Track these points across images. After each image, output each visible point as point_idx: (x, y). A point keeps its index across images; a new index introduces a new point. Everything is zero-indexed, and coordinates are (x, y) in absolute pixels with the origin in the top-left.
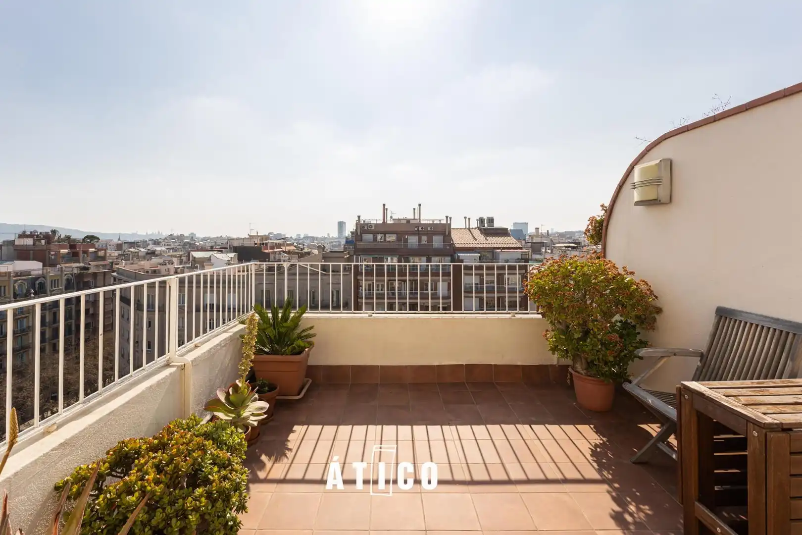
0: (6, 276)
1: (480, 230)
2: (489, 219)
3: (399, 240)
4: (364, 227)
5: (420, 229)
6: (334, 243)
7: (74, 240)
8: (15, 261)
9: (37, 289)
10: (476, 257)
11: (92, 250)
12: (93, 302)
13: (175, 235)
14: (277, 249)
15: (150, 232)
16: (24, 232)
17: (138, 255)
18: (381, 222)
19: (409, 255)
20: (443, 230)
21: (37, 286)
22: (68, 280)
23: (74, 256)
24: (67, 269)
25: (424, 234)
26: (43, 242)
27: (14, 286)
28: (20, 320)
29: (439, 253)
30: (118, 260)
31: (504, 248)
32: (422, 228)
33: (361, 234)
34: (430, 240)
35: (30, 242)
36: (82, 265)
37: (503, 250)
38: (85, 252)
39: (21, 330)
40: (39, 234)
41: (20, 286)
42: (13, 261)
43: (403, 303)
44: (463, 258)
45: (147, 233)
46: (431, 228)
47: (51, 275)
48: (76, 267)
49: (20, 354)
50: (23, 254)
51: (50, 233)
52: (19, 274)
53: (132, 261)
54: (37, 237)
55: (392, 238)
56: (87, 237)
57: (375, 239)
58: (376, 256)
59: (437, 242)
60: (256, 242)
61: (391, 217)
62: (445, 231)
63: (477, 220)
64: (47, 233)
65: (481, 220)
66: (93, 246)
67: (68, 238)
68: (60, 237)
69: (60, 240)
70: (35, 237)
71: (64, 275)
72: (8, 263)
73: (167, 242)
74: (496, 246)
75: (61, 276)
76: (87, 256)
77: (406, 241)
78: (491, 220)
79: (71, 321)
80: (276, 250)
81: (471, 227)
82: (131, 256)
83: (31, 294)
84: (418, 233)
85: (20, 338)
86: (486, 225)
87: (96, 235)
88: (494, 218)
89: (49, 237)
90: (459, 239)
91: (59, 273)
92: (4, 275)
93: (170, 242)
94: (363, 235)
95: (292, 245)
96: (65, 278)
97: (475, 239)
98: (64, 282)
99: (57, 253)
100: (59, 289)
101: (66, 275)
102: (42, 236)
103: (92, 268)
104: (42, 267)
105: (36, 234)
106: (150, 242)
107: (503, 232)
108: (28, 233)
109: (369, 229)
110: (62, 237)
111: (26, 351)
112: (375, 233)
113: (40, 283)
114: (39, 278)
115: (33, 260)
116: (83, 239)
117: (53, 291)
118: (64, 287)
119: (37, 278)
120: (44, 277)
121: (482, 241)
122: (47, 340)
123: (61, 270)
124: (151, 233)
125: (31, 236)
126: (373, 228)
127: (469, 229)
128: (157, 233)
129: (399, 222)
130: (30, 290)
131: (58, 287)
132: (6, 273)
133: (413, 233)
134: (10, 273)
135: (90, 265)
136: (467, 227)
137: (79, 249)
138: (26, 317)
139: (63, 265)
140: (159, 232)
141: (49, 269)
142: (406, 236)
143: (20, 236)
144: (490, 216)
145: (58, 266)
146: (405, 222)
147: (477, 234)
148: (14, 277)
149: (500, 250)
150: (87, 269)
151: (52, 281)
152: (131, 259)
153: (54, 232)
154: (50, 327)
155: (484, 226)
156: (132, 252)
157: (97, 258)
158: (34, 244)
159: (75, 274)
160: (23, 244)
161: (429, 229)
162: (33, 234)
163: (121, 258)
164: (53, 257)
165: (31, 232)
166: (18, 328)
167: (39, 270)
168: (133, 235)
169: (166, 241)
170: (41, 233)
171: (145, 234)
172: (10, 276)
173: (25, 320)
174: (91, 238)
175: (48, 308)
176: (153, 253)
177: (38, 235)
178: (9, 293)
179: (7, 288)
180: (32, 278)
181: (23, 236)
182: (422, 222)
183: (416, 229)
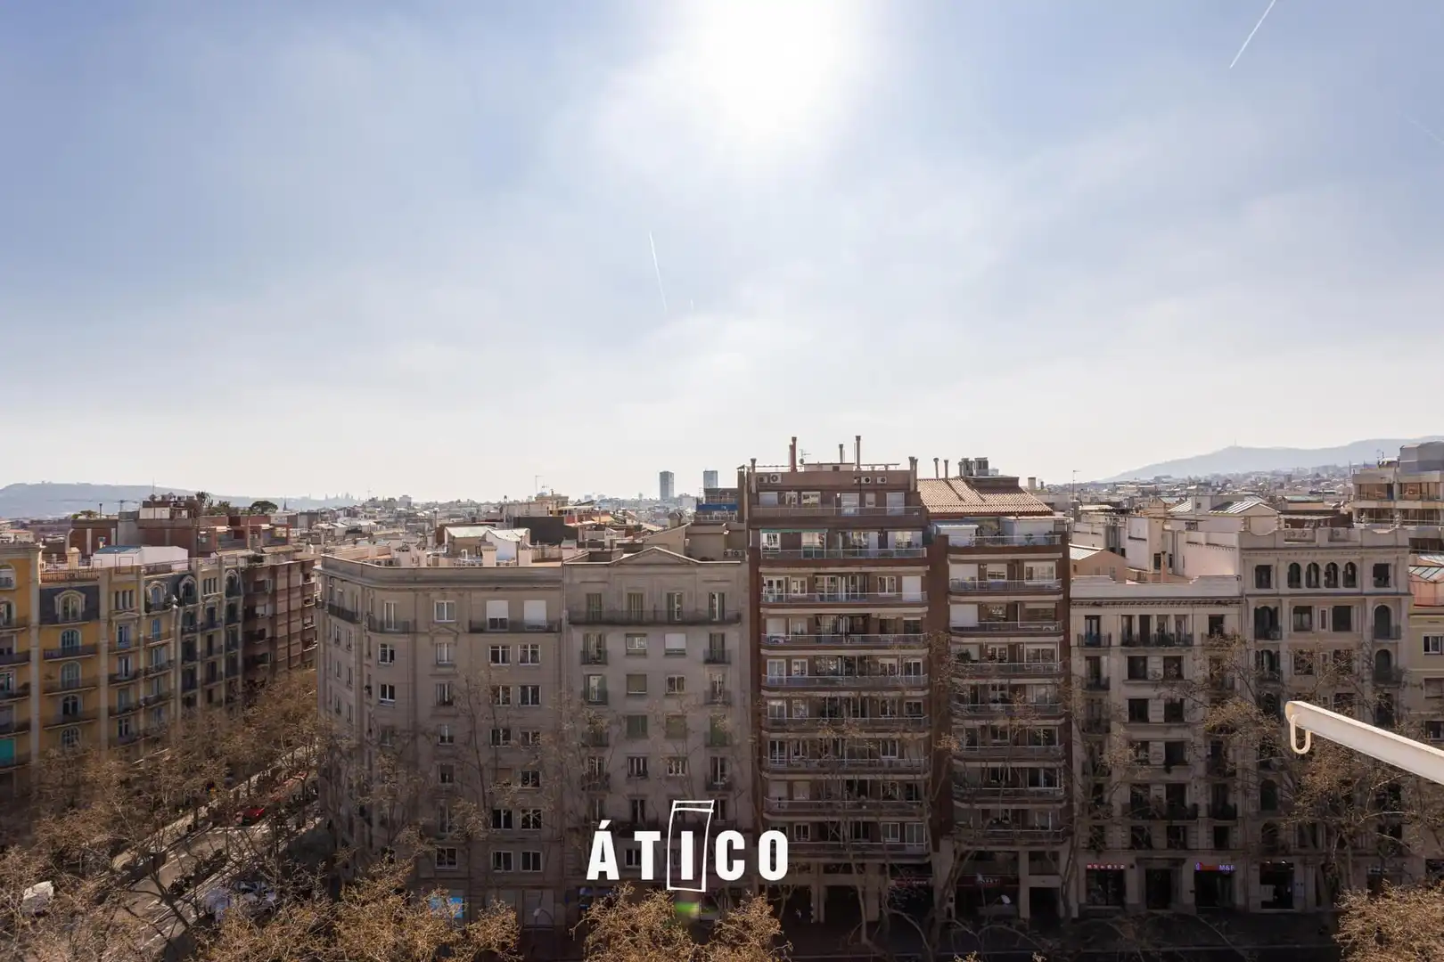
0: (132, 573)
1: (967, 482)
2: (980, 462)
3: (823, 501)
4: (762, 480)
5: (863, 481)
6: (658, 511)
7: (236, 509)
8: (142, 548)
9: (181, 596)
10: (971, 529)
11: (265, 526)
12: (271, 618)
13: (380, 499)
14: (586, 520)
15: (332, 496)
16: (153, 497)
17: (333, 535)
18: (787, 470)
19: (846, 528)
20: (905, 483)
21: (182, 590)
22: (231, 580)
23: (237, 537)
24: (228, 561)
25: (869, 491)
26: (185, 513)
27: (146, 593)
28: (156, 651)
29: (900, 523)
30: (301, 544)
31: (1021, 514)
32: (867, 480)
33: (758, 491)
34: (881, 501)
35: (164, 513)
36: (251, 553)
37: (1019, 518)
38: (256, 530)
39: (157, 667)
40: (176, 499)
41: (155, 590)
42: (140, 547)
43: (840, 615)
44: (946, 533)
45: (327, 497)
46: (883, 480)
47: (204, 570)
48: (242, 557)
49: (156, 710)
50: (152, 535)
51: (196, 499)
52: (153, 570)
53: (324, 546)
54: (174, 505)
55: (814, 498)
56: (257, 504)
57: (781, 501)
58: (788, 531)
59: (895, 503)
60: (550, 509)
61: (802, 461)
62: (909, 485)
63: (960, 464)
64: (190, 498)
65: (965, 464)
66: (267, 519)
67: (224, 506)
68: (211, 504)
69: (212, 511)
70: (172, 504)
71: (224, 571)
72: (132, 550)
73: (370, 512)
74: (1004, 511)
75: (220, 571)
76: (259, 537)
77: (839, 502)
78: (983, 464)
79: (235, 651)
80: (585, 523)
81: (949, 476)
82: (323, 536)
83: (173, 604)
84: (860, 489)
85: (155, 680)
86: (975, 472)
87: (271, 501)
88: (988, 459)
89: (194, 505)
90: (934, 499)
91: (216, 567)
92: (130, 571)
93: (374, 512)
94: (761, 493)
95: (606, 513)
96: (226, 576)
97: (961, 498)
98: (225, 583)
99: (211, 534)
100: (217, 595)
101: (227, 570)
102: (182, 504)
103: (269, 558)
104: (186, 558)
105: (172, 500)
106: (341, 513)
107: (1010, 485)
108: (159, 499)
109: (772, 482)
110: (215, 504)
111: (166, 704)
112: (781, 490)
113: (187, 585)
114: (185, 575)
115: (171, 545)
116: (251, 508)
117: (208, 598)
118: (224, 592)
119: (182, 577)
120: (193, 575)
121: (973, 501)
122: (199, 684)
123: (220, 561)
124: (334, 496)
125: (164, 503)
126: (779, 481)
127: (946, 480)
128: (344, 496)
129: (820, 470)
130: (171, 598)
131: (215, 591)
132: (132, 567)
133: (850, 490)
134: (139, 568)
135: (263, 552)
136: (942, 475)
137: (246, 525)
138: (164, 645)
139: (220, 554)
140: (347, 495)
141: (201, 561)
142: (838, 495)
143: (146, 505)
144: (982, 456)
145: (213, 556)
146: (830, 468)
147: (962, 487)
148: (146, 575)
149: (1013, 518)
150: (260, 559)
151: (205, 581)
152: (322, 543)
153: (202, 496)
154: (202, 662)
155: (972, 475)
156: (322, 529)
157: (275, 540)
158: (172, 517)
159: (241, 568)
160: (152, 517)
161: (879, 481)
162: (168, 500)
163: (305, 540)
164: (204, 540)
165: (163, 497)
166: (152, 664)
167: (183, 562)
168: (304, 500)
169: (368, 510)
170: (179, 498)
171: (323, 498)
172: (138, 574)
173: (164, 648)
174: (264, 506)
175: (198, 628)
176: (355, 532)
177: (176, 502)
178: (138, 604)
179: (134, 594)
180: (173, 576)
181: (151, 503)
182: (864, 469)
183: (856, 481)
